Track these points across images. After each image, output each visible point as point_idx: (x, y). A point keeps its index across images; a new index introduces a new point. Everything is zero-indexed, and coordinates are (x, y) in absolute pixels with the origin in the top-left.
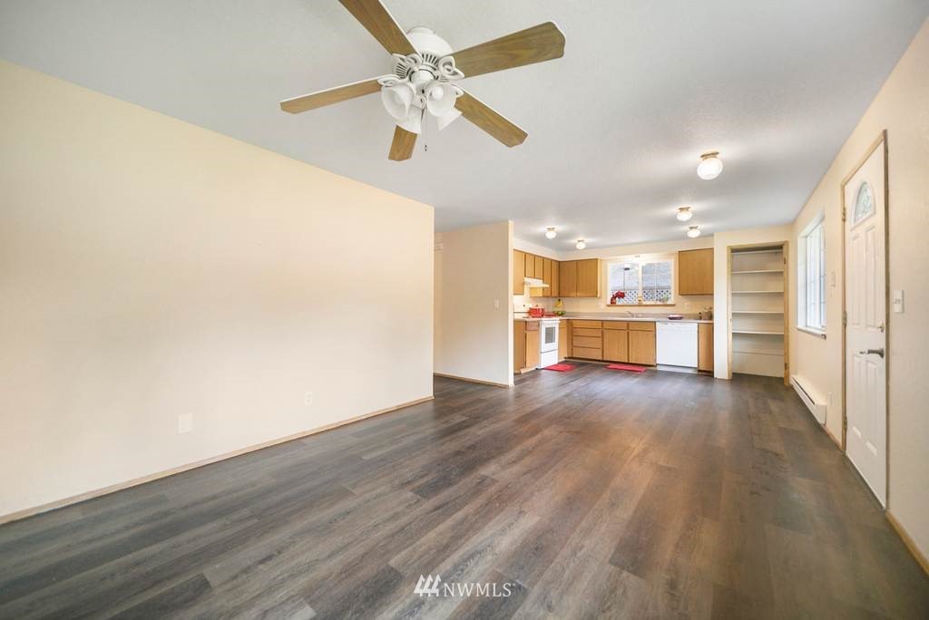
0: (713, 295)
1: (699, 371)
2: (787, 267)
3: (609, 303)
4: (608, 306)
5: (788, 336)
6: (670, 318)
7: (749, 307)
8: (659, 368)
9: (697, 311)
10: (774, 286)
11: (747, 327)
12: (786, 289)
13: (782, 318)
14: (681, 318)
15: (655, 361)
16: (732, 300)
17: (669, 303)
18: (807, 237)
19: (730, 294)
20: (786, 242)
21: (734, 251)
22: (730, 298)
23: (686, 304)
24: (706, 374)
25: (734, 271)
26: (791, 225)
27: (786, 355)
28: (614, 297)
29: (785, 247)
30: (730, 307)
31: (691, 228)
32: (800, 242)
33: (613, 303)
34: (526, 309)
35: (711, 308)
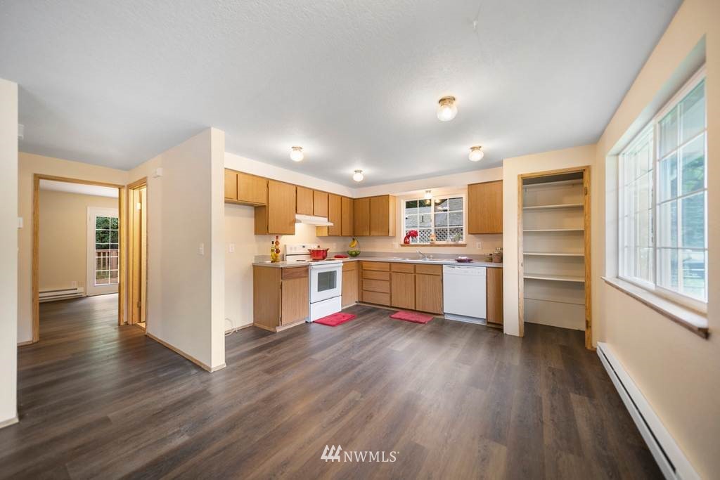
0: (502, 233)
1: (488, 323)
2: (589, 198)
3: (402, 242)
4: (402, 245)
5: (590, 287)
6: (460, 261)
7: (543, 247)
8: (447, 318)
9: (487, 252)
10: (574, 224)
11: (541, 271)
12: (588, 225)
13: (582, 261)
14: (469, 261)
15: (442, 309)
16: (524, 241)
17: (460, 242)
18: (618, 155)
19: (521, 234)
20: (588, 167)
21: (527, 181)
22: (521, 239)
23: (477, 243)
24: (495, 326)
25: (526, 207)
26: (595, 141)
27: (588, 309)
28: (408, 237)
29: (586, 175)
30: (521, 249)
31: (473, 149)
32: (609, 162)
33: (406, 243)
34: (306, 251)
35: (502, 249)
